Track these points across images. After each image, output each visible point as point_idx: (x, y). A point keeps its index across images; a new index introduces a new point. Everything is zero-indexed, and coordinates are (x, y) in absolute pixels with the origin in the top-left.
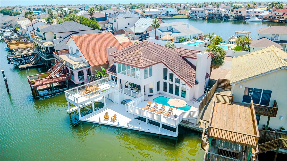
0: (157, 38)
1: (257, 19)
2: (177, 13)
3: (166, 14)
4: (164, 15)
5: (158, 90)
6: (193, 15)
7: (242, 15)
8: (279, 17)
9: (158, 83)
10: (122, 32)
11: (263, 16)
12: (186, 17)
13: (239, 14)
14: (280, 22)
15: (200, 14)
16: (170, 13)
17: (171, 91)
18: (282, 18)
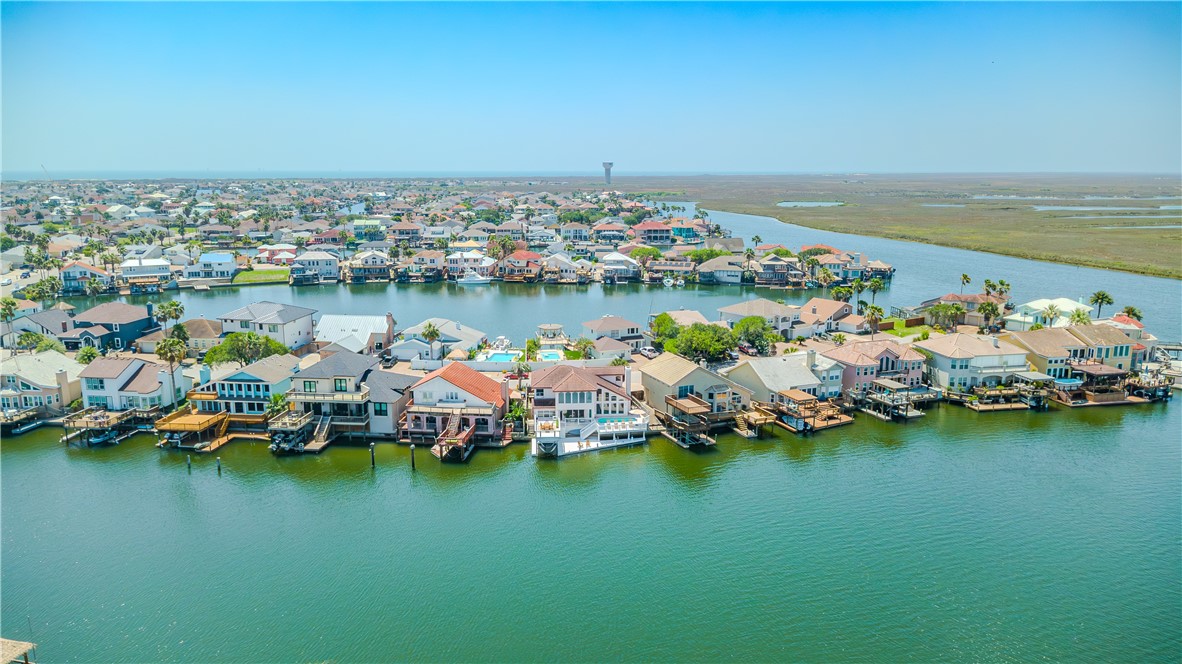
8: (521, 270)
11: (487, 270)
14: (529, 281)
15: (324, 268)
18: (529, 269)
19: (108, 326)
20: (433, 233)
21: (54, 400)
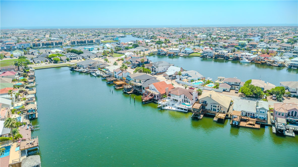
0: (180, 80)
1: (247, 61)
2: (193, 51)
3: (184, 53)
4: (183, 53)
5: (182, 101)
6: (204, 55)
7: (238, 57)
8: (262, 60)
9: (183, 99)
10: (161, 73)
11: (252, 59)
12: (199, 55)
13: (236, 56)
14: (262, 64)
15: (209, 54)
16: (187, 52)
17: (186, 102)
18: (264, 60)
19: (139, 62)
20: (261, 46)
21: (112, 75)
